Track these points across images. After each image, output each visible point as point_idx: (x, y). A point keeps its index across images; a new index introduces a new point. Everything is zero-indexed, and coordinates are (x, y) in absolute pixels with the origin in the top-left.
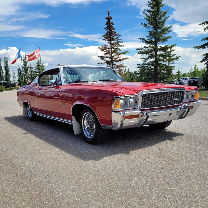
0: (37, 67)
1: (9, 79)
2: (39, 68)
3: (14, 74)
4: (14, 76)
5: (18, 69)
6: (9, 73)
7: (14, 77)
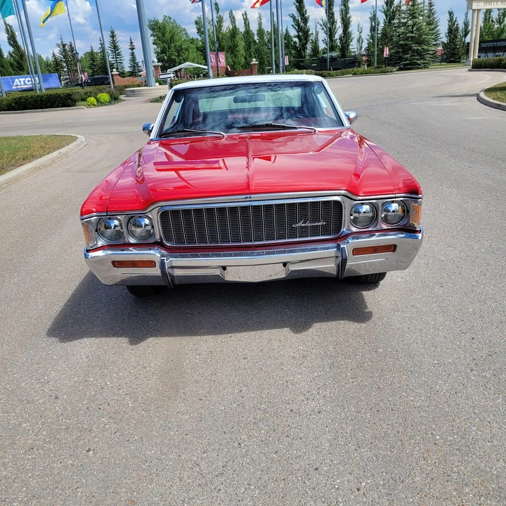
0: (410, 10)
1: (348, 46)
2: (414, 13)
3: (361, 32)
4: (360, 37)
5: (371, 18)
6: (350, 30)
7: (360, 40)
